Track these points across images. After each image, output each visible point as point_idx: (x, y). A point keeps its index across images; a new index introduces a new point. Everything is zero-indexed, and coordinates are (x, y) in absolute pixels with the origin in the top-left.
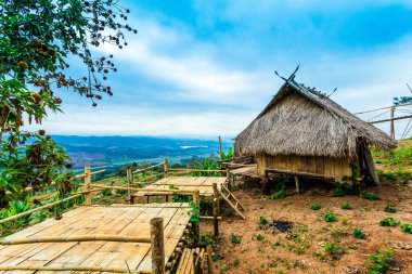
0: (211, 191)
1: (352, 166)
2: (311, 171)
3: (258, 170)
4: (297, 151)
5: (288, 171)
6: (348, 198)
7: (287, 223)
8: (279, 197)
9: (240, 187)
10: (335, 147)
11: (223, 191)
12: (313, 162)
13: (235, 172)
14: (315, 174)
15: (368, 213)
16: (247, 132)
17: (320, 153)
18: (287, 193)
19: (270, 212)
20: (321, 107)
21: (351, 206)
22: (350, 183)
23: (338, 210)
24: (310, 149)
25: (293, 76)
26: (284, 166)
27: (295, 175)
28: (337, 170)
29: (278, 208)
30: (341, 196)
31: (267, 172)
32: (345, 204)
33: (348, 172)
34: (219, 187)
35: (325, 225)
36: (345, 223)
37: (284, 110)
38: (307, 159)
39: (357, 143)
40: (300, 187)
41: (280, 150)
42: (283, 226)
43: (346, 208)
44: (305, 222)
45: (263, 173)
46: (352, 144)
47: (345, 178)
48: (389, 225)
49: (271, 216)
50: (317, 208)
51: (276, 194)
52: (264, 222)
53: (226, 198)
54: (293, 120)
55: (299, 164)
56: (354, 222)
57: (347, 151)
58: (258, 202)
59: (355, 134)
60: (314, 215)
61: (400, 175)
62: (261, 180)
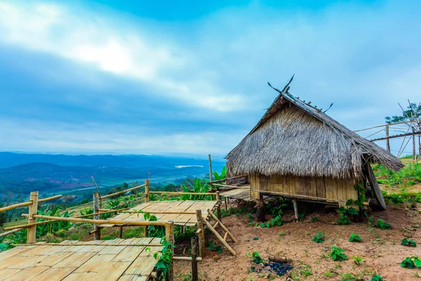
0: (194, 220)
1: (357, 188)
2: (311, 194)
3: (251, 192)
4: (294, 171)
5: (286, 193)
6: (355, 226)
7: (285, 262)
8: (276, 224)
9: (233, 212)
10: (338, 166)
11: (210, 218)
12: (313, 183)
13: (226, 194)
14: (316, 198)
15: (382, 248)
16: (238, 149)
17: (321, 174)
18: (284, 219)
19: (265, 245)
20: (319, 121)
21: (361, 237)
22: (356, 208)
23: (346, 244)
24: (309, 169)
25: (287, 88)
26: (280, 188)
27: (293, 198)
28: (340, 192)
29: (275, 238)
30: (347, 224)
31: (261, 195)
32: (353, 235)
33: (353, 196)
34: (205, 215)
35: (333, 265)
36: (357, 264)
37: (279, 124)
38: (306, 179)
39: (363, 161)
40: (299, 212)
41: (275, 170)
42: (281, 266)
43: (355, 240)
44: (308, 261)
45: (257, 196)
46: (356, 163)
47: (350, 202)
48: (414, 267)
49: (267, 251)
50: (320, 240)
51: (273, 221)
52: (258, 260)
53: (213, 229)
54: (288, 136)
55: (297, 185)
56: (369, 260)
57: (351, 171)
58: (252, 232)
59: (360, 151)
60: (317, 250)
61: (405, 196)
62: (255, 204)
